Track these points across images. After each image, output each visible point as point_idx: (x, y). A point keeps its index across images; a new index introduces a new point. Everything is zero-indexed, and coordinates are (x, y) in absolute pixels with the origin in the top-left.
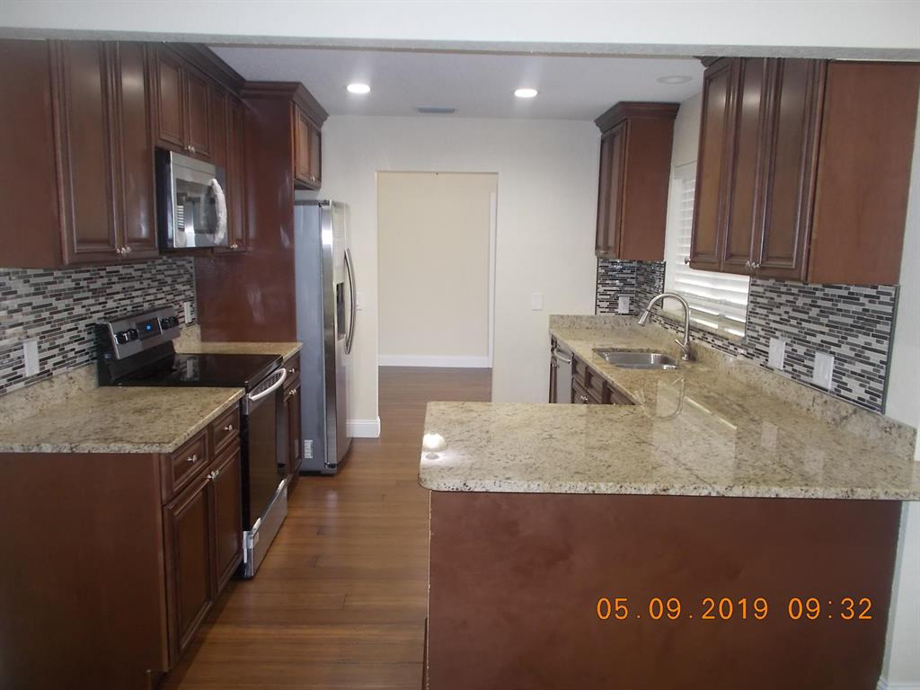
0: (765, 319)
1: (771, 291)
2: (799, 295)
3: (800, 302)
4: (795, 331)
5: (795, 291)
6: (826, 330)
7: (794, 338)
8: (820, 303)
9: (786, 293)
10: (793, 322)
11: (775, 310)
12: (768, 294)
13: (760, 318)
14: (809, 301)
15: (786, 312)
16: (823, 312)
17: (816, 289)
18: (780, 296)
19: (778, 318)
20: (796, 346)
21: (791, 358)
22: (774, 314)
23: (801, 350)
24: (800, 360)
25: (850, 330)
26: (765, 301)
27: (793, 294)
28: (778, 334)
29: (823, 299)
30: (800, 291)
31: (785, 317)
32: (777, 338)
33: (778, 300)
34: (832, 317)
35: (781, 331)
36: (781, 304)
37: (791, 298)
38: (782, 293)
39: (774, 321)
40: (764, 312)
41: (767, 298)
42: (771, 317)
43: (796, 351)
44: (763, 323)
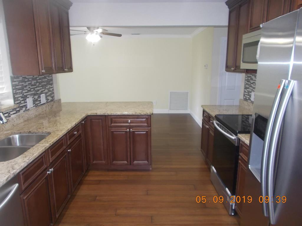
0: (21, 94)
1: (21, 82)
2: (32, 81)
3: (33, 83)
4: (34, 92)
5: (30, 79)
6: (41, 88)
7: (34, 95)
8: (39, 81)
9: (28, 81)
10: (32, 90)
11: (25, 88)
12: (21, 84)
13: (19, 94)
14: (35, 81)
15: (29, 88)
16: (40, 83)
17: (37, 77)
18: (26, 83)
19: (26, 91)
20: (35, 97)
21: (34, 101)
22: (25, 90)
23: (36, 97)
24: (37, 100)
25: (46, 85)
26: (20, 87)
27: (30, 81)
28: (28, 96)
29: (39, 80)
30: (32, 79)
31: (29, 89)
32: (28, 98)
33: (25, 84)
34: (42, 84)
35: (29, 95)
36: (27, 85)
37: (30, 82)
38: (26, 81)
39: (25, 93)
40: (21, 91)
41: (20, 85)
42: (24, 92)
43: (35, 98)
44: (21, 95)
